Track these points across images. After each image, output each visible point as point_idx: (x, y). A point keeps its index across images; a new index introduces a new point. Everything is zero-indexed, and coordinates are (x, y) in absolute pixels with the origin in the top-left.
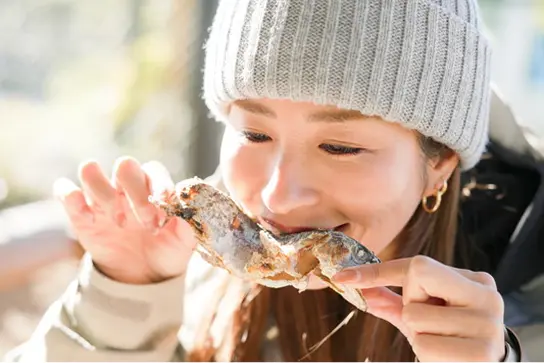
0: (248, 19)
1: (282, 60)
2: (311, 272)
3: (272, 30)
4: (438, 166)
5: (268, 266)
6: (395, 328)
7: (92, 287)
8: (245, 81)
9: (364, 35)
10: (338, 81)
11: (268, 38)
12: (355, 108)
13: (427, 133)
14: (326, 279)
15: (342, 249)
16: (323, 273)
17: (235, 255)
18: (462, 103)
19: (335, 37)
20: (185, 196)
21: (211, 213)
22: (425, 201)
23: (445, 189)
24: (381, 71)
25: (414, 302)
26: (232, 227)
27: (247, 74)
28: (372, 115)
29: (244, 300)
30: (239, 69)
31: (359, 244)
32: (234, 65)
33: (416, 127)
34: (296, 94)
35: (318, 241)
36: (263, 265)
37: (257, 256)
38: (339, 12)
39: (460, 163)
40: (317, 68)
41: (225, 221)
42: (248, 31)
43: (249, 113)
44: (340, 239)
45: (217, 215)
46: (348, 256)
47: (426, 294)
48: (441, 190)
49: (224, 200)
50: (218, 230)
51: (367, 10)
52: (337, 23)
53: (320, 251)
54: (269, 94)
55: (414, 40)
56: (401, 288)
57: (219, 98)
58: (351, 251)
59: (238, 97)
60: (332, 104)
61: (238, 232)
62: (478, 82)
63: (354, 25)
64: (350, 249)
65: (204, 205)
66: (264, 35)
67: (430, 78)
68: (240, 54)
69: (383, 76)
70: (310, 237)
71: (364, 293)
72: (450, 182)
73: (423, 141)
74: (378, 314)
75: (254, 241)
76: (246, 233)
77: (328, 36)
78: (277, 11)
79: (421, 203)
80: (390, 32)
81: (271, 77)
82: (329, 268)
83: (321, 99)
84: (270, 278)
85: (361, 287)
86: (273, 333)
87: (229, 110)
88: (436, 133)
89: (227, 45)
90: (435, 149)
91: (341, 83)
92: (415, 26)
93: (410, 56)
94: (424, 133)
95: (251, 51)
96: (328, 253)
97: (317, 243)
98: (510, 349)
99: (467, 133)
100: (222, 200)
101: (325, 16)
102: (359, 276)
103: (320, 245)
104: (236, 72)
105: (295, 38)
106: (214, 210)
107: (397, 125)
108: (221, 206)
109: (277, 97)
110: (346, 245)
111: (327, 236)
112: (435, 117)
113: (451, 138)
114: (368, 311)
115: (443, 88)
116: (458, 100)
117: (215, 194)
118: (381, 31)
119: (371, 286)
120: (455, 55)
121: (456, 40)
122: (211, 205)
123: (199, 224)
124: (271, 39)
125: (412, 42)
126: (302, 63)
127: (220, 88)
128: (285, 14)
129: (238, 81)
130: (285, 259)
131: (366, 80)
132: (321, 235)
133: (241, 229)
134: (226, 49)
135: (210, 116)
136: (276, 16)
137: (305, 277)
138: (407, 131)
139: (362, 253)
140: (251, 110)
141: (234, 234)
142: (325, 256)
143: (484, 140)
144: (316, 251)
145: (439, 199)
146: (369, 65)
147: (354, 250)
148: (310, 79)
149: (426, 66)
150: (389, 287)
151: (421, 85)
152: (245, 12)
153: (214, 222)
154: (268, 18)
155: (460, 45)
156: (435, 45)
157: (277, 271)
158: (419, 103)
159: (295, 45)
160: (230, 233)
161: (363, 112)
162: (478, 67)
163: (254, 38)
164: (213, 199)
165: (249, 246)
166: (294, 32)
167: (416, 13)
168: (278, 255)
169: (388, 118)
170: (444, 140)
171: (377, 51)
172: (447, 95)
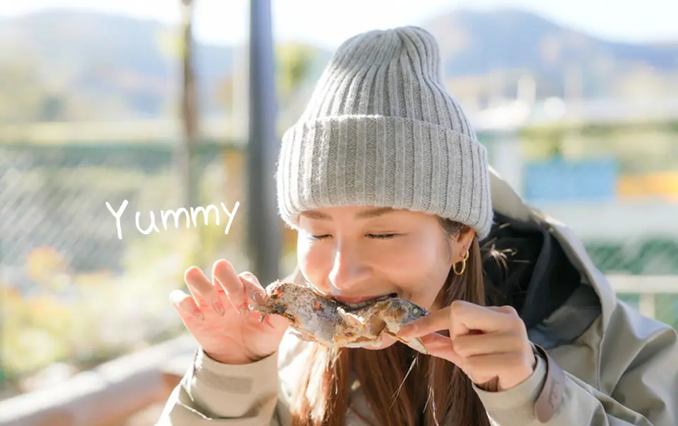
0: (302, 154)
1: (330, 178)
2: (383, 331)
3: (320, 159)
4: (460, 239)
5: (351, 334)
6: (451, 363)
7: (204, 370)
8: (306, 198)
9: (385, 153)
10: (372, 188)
11: (317, 165)
12: (388, 205)
13: (445, 216)
14: (394, 335)
15: (401, 311)
16: (390, 331)
17: (322, 331)
18: (467, 190)
19: (365, 158)
20: (275, 297)
21: (298, 304)
22: (454, 267)
23: (468, 256)
24: (402, 176)
25: (460, 336)
26: (315, 310)
27: (307, 193)
28: (401, 208)
29: (330, 363)
30: (300, 190)
31: (413, 305)
32: (297, 188)
33: (435, 212)
34: (343, 202)
35: (382, 308)
36: (346, 335)
37: (339, 328)
38: (366, 140)
39: (476, 235)
40: (356, 181)
41: (309, 307)
42: (303, 162)
43: (313, 220)
44: (398, 304)
45: (302, 305)
46: (406, 315)
47: (467, 328)
48: (465, 257)
49: (304, 291)
50: (306, 316)
51: (385, 136)
52: (365, 148)
53: (386, 315)
54: (325, 205)
55: (422, 151)
56: (448, 330)
57: (290, 212)
58: (408, 311)
59: (302, 209)
60: (369, 204)
61: (320, 312)
62: (477, 174)
63: (377, 148)
64: (407, 309)
65: (291, 300)
66: (315, 163)
67: (439, 177)
68: (300, 179)
69: (404, 180)
70: (376, 306)
71: (424, 340)
72: (471, 250)
73: (443, 222)
74: (435, 354)
75: (333, 315)
76: (325, 311)
77: (360, 158)
78: (322, 145)
79: (452, 267)
80: (404, 148)
81: (323, 192)
82: (394, 326)
83: (362, 203)
84: (353, 342)
85: (419, 335)
86: (355, 386)
87: (298, 219)
88: (450, 214)
89: (290, 173)
90: (453, 227)
91: (374, 189)
92: (422, 142)
93: (422, 164)
94: (442, 216)
95: (307, 176)
96: (391, 315)
97: (382, 309)
98: (539, 358)
99: (475, 212)
100: (303, 292)
101: (356, 144)
102: (416, 328)
103: (384, 311)
104: (299, 192)
105: (337, 163)
106: (299, 302)
107: (421, 213)
108: (303, 297)
109: (330, 205)
110: (403, 307)
111: (388, 302)
112: (448, 204)
113: (463, 217)
114: (429, 353)
115: (450, 182)
116: (462, 189)
117: (296, 289)
118: (397, 148)
119: (426, 334)
120: (455, 157)
121: (454, 147)
122: (296, 299)
123: (291, 316)
124: (321, 166)
125: (421, 154)
126: (344, 179)
127: (289, 205)
128: (328, 147)
129: (301, 198)
130: (362, 327)
131: (391, 184)
132: (383, 303)
133: (322, 309)
134: (290, 176)
135: (286, 227)
136: (321, 149)
137: (379, 338)
138: (429, 216)
139: (416, 311)
140: (313, 218)
141: (318, 315)
142: (390, 318)
143: (491, 215)
144: (383, 316)
145: (464, 264)
146: (393, 174)
147: (410, 309)
148: (351, 190)
149: (434, 169)
150: (438, 332)
151: (433, 183)
152: (299, 149)
153: (301, 310)
154: (316, 152)
155: (458, 150)
156: (439, 153)
157: (357, 337)
158: (433, 195)
159: (337, 167)
160: (314, 315)
161: (394, 207)
162: (474, 164)
163: (308, 166)
164: (296, 294)
165: (330, 320)
166: (336, 158)
167: (421, 132)
168: (356, 324)
169: (413, 209)
170: (458, 219)
171: (397, 164)
172: (453, 187)
